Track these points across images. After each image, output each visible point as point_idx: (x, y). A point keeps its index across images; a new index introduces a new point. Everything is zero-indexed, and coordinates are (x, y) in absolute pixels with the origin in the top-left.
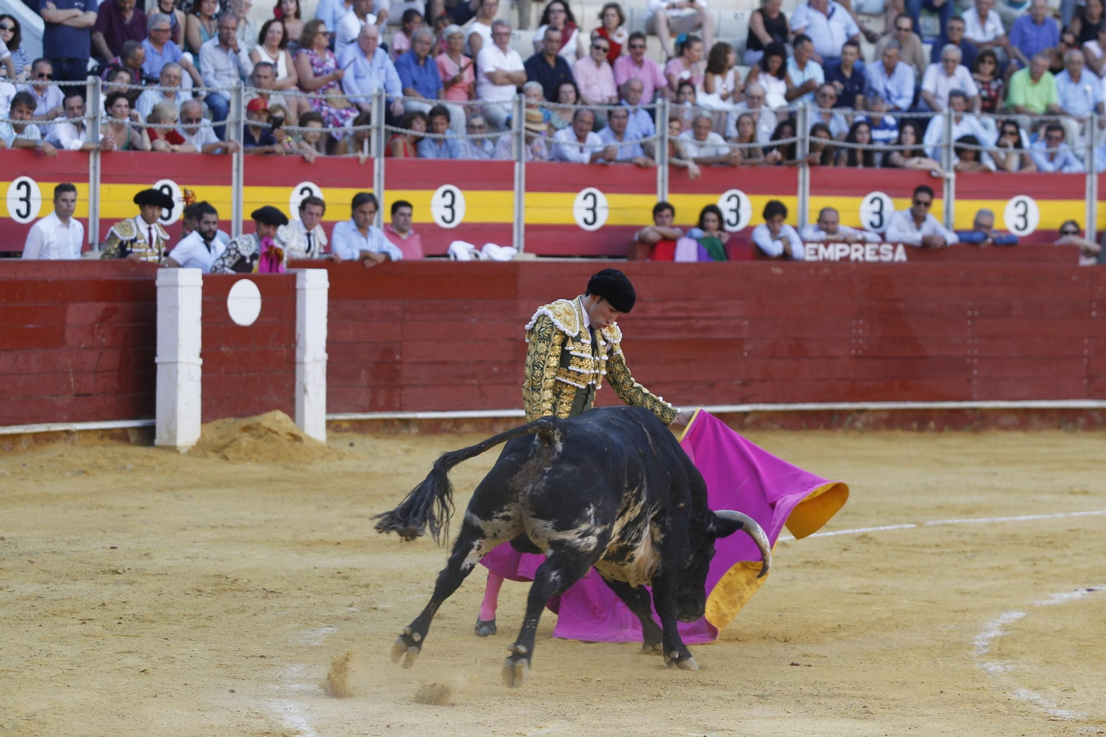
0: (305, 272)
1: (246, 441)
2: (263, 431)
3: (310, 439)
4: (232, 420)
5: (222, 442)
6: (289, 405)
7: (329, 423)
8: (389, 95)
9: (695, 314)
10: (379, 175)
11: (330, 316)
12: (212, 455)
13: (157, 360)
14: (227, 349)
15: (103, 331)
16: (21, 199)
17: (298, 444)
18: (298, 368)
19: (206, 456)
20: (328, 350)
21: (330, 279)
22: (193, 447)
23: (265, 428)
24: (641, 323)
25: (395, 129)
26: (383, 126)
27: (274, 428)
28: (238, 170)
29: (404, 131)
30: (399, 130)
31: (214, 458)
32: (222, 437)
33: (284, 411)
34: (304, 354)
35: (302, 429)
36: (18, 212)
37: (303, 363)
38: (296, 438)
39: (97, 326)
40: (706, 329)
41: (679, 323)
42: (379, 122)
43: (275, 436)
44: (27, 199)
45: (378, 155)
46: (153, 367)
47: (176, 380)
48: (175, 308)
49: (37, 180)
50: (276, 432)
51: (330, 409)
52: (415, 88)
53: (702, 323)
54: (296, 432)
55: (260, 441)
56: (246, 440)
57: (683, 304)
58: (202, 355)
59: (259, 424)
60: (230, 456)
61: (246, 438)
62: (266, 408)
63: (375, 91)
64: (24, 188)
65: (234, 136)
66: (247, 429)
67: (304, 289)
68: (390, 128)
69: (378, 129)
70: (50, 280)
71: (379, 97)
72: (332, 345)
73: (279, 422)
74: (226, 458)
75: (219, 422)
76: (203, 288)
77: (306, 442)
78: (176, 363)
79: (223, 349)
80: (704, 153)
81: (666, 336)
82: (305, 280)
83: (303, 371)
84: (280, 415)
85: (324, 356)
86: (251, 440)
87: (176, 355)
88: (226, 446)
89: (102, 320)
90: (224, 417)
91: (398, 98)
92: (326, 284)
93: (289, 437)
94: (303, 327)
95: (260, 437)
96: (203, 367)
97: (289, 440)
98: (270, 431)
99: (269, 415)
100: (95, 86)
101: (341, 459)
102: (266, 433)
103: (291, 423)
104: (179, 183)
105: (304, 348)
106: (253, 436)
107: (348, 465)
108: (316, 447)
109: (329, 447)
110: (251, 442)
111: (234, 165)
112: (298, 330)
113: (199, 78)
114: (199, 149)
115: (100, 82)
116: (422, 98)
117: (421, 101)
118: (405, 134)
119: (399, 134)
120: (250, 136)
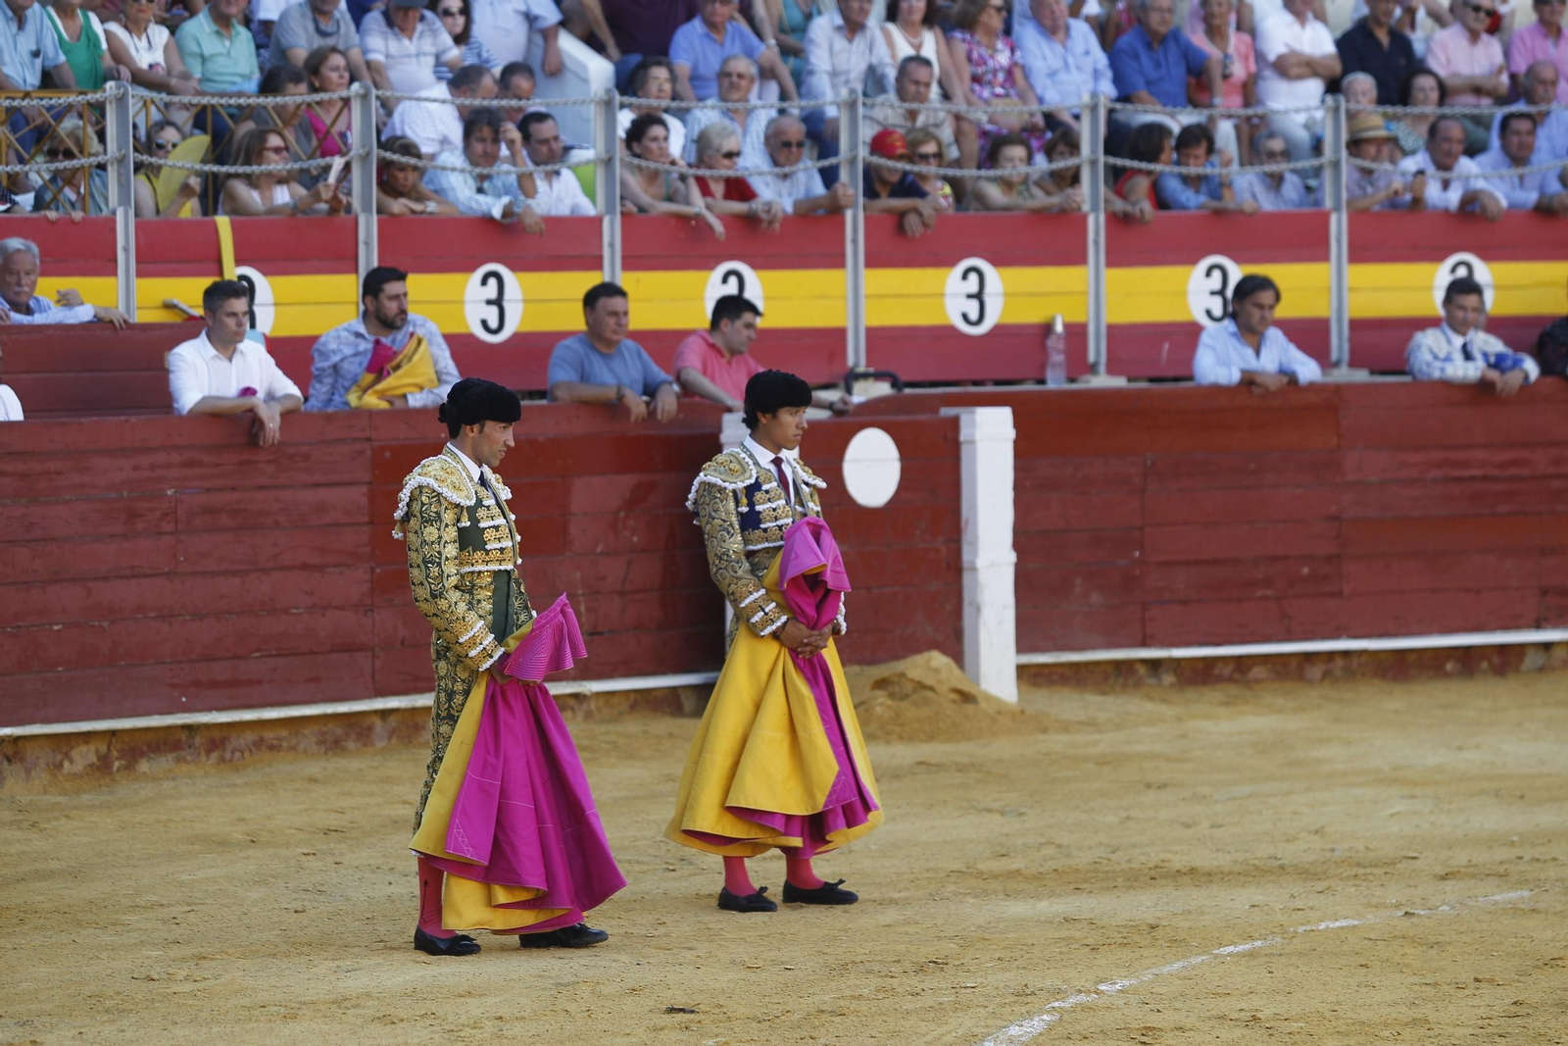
0: (974, 412)
1: (881, 704)
2: (909, 687)
3: (989, 698)
6: (953, 640)
7: (1022, 671)
10: (1096, 242)
11: (1018, 487)
15: (632, 522)
16: (489, 302)
17: (969, 708)
18: (967, 577)
20: (1017, 545)
21: (1018, 424)
23: (912, 681)
24: (1556, 484)
25: (1119, 162)
26: (1102, 158)
27: (929, 682)
28: (855, 241)
29: (1136, 165)
30: (1127, 163)
33: (945, 652)
34: (975, 553)
35: (976, 680)
36: (484, 323)
37: (974, 569)
38: (966, 697)
39: (622, 514)
42: (1094, 150)
43: (929, 694)
44: (498, 302)
45: (1094, 208)
49: (514, 267)
50: (931, 689)
51: (1022, 647)
52: (1150, 92)
54: (966, 687)
55: (904, 704)
59: (902, 675)
61: (881, 700)
62: (914, 647)
63: (1086, 98)
64: (492, 282)
65: (850, 183)
66: (881, 684)
67: (972, 442)
68: (1112, 160)
69: (1094, 163)
70: (541, 439)
71: (1094, 108)
72: (1024, 539)
73: (936, 671)
77: (983, 705)
82: (973, 424)
83: (976, 582)
84: (938, 659)
85: (1011, 557)
86: (889, 702)
89: (631, 504)
92: (1011, 434)
93: (954, 696)
94: (974, 507)
95: (905, 697)
97: (954, 701)
98: (921, 686)
99: (920, 659)
100: (608, 104)
101: (1044, 731)
102: (915, 691)
103: (957, 671)
104: (755, 266)
105: (974, 543)
106: (892, 696)
107: (1057, 742)
108: (1000, 709)
109: (1023, 712)
110: (889, 707)
111: (849, 233)
112: (965, 513)
113: (790, 84)
114: (788, 207)
115: (618, 98)
116: (1159, 107)
117: (1155, 112)
118: (1140, 170)
119: (1131, 171)
120: (874, 183)
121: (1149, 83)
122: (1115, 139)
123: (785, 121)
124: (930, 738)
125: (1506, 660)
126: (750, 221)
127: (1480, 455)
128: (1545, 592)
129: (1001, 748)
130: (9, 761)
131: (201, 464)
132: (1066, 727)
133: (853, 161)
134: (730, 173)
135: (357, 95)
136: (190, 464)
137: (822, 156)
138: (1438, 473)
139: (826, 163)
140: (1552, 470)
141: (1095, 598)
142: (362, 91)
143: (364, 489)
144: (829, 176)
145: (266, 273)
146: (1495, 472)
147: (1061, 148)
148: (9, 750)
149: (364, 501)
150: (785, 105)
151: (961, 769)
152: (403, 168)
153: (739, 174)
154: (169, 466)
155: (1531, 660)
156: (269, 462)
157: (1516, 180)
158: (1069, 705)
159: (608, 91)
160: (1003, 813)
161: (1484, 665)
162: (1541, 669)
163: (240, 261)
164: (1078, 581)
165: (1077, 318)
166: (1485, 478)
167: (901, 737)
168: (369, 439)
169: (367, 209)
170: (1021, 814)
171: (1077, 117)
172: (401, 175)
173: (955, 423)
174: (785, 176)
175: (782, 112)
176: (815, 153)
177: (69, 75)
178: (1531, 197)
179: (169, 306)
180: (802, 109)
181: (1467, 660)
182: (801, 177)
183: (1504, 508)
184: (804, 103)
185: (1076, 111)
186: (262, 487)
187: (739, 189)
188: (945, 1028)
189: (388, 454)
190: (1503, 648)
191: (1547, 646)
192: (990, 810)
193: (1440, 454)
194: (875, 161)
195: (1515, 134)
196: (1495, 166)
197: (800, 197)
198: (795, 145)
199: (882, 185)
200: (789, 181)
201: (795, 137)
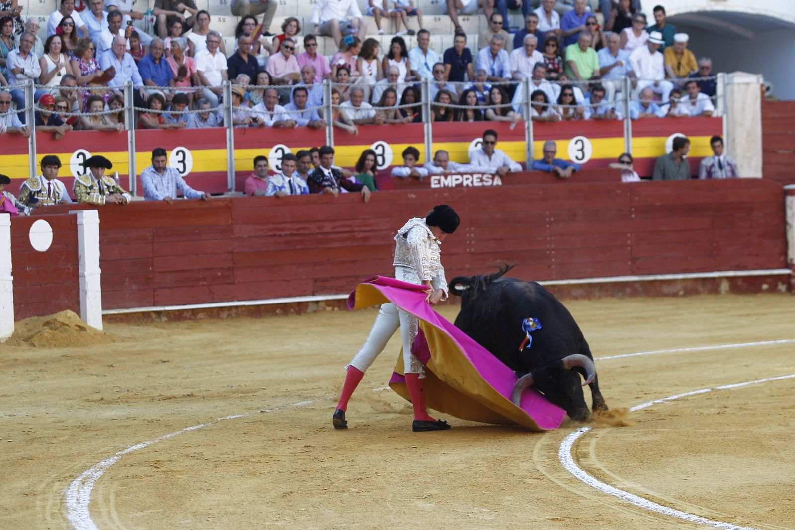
0: (83, 212)
1: (47, 332)
2: (58, 325)
3: (91, 328)
4: (36, 318)
5: (30, 334)
6: (76, 305)
7: (104, 317)
8: (135, 86)
9: (356, 229)
10: (131, 142)
11: (101, 242)
12: (23, 343)
14: (31, 268)
17: (83, 333)
18: (81, 279)
19: (19, 344)
20: (101, 266)
21: (100, 217)
22: (10, 338)
23: (59, 322)
24: (319, 237)
25: (140, 109)
27: (66, 322)
29: (146, 110)
30: (143, 109)
31: (25, 346)
32: (30, 331)
33: (73, 310)
34: (84, 270)
35: (86, 321)
37: (84, 276)
38: (82, 328)
40: (365, 239)
41: (346, 235)
42: (130, 105)
43: (67, 327)
45: (130, 128)
50: (67, 325)
51: (104, 308)
52: (153, 81)
53: (362, 235)
54: (82, 325)
55: (56, 332)
57: (348, 222)
58: (13, 274)
59: (55, 320)
60: (36, 344)
61: (46, 330)
62: (61, 309)
63: (126, 83)
65: (30, 119)
66: (46, 324)
67: (82, 224)
68: (137, 108)
69: (130, 110)
71: (129, 87)
72: (104, 263)
73: (69, 318)
74: (33, 345)
75: (27, 320)
76: (12, 227)
77: (89, 331)
79: (28, 269)
80: (359, 116)
81: (337, 245)
82: (83, 218)
83: (85, 281)
84: (70, 313)
85: (99, 271)
86: (50, 331)
88: (32, 337)
90: (31, 317)
91: (142, 87)
92: (98, 221)
93: (77, 328)
94: (83, 251)
95: (56, 329)
96: (14, 282)
97: (77, 330)
98: (63, 324)
99: (62, 313)
101: (114, 341)
102: (60, 327)
103: (78, 318)
105: (84, 266)
106: (51, 329)
107: (119, 346)
108: (96, 333)
109: (105, 334)
110: (50, 333)
111: (30, 139)
112: (80, 253)
113: (4, 79)
114: (5, 129)
116: (156, 87)
117: (155, 89)
118: (149, 113)
119: (143, 113)
120: (39, 119)
121: (153, 77)
122: (138, 100)
123: (3, 93)
124: (67, 345)
125: (300, 308)
127: (288, 226)
128: (316, 280)
129: (96, 349)
132: (123, 340)
133: (31, 110)
137: (18, 108)
138: (271, 233)
139: (20, 111)
140: (317, 231)
141: (134, 287)
144: (22, 117)
146: (295, 232)
147: (115, 102)
151: (80, 358)
155: (311, 308)
157: (300, 115)
158: (124, 331)
160: (97, 376)
161: (292, 310)
162: (315, 312)
164: (127, 280)
165: (124, 172)
166: (291, 235)
167: (55, 346)
170: (105, 376)
171: (122, 91)
173: (75, 217)
176: (15, 107)
178: (306, 121)
181: (285, 309)
182: (10, 116)
183: (299, 247)
184: (11, 88)
185: (122, 89)
188: (75, 463)
190: (299, 303)
191: (317, 302)
192: (92, 374)
193: (272, 226)
194: (40, 109)
195: (299, 96)
196: (292, 109)
197: (10, 125)
198: (8, 103)
199: (43, 119)
200: (5, 119)
201: (7, 100)
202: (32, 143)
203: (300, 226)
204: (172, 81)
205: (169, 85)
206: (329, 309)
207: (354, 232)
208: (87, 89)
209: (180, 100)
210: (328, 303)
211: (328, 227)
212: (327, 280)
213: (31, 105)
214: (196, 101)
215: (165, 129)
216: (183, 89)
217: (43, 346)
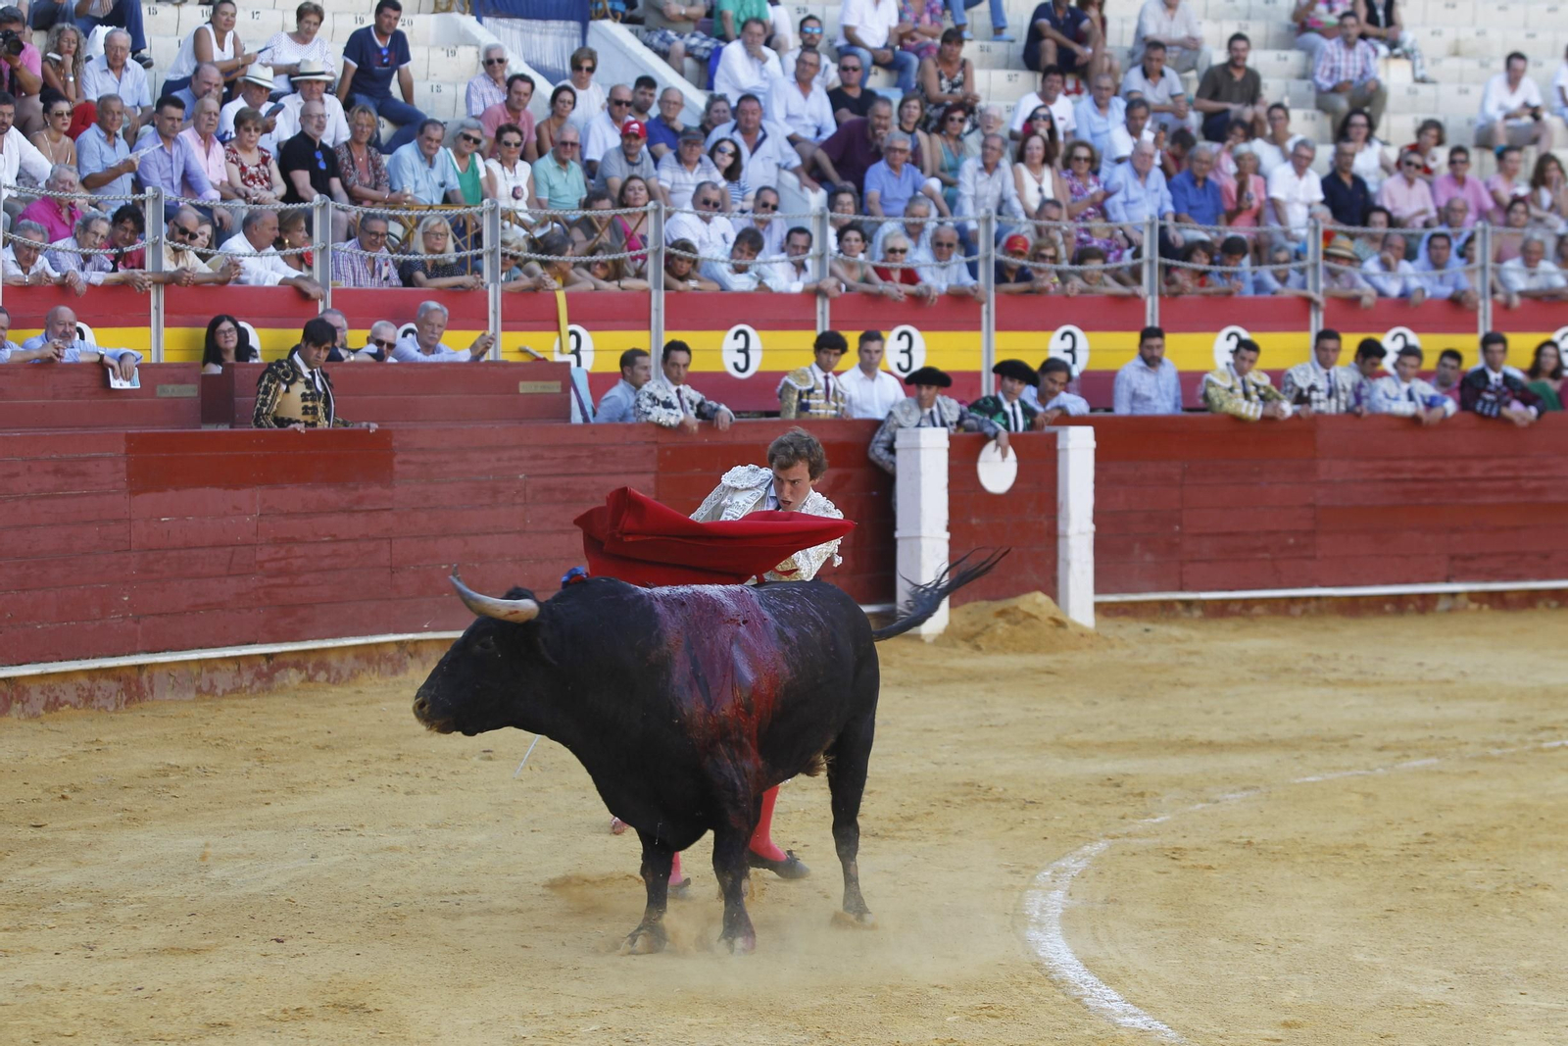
0: (1067, 430)
2: (1020, 616)
3: (1075, 625)
4: (984, 603)
5: (973, 629)
6: (1051, 584)
7: (1100, 609)
8: (1162, 223)
9: (1525, 474)
10: (1152, 315)
11: (1097, 481)
12: (961, 644)
13: (897, 535)
14: (978, 521)
16: (739, 351)
17: (1061, 631)
18: (1061, 542)
19: (955, 646)
20: (1096, 520)
21: (1097, 438)
22: (940, 635)
23: (1023, 612)
24: (1461, 485)
25: (1169, 261)
26: (1157, 259)
27: (1034, 612)
29: (1180, 263)
30: (1174, 262)
31: (964, 648)
32: (973, 624)
33: (1046, 593)
34: (1067, 525)
35: (1066, 612)
36: (736, 365)
37: (1066, 536)
38: (1059, 624)
40: (1538, 491)
41: (1507, 484)
42: (1151, 253)
43: (1034, 621)
44: (745, 351)
45: (1151, 293)
46: (892, 544)
47: (919, 557)
48: (916, 474)
49: (756, 328)
50: (1036, 617)
51: (1099, 588)
52: (1190, 215)
53: (1533, 484)
54: (1059, 617)
55: (1017, 628)
56: (1002, 627)
57: (1510, 462)
58: (949, 529)
59: (1016, 608)
60: (983, 646)
61: (1001, 625)
62: (1024, 589)
63: (1146, 218)
64: (742, 337)
65: (986, 273)
66: (1002, 613)
67: (1066, 450)
69: (1151, 262)
71: (1152, 225)
72: (1102, 516)
73: (1039, 605)
74: (978, 648)
75: (969, 606)
76: (950, 451)
77: (1071, 629)
78: (919, 537)
79: (974, 521)
80: (1533, 284)
81: (1490, 499)
82: (1067, 439)
83: (1067, 545)
84: (1040, 597)
85: (1092, 528)
86: (1007, 626)
87: (919, 528)
88: (978, 634)
90: (975, 600)
91: (1173, 225)
92: (1092, 444)
93: (1052, 623)
94: (1066, 493)
95: (1017, 623)
96: (951, 542)
97: (1051, 626)
98: (1029, 616)
99: (1028, 597)
100: (822, 217)
101: (1112, 647)
102: (1024, 619)
103: (1053, 606)
104: (920, 329)
105: (1067, 519)
106: (1009, 622)
107: (1120, 654)
108: (1083, 634)
109: (1098, 634)
110: (1006, 629)
111: (984, 308)
112: (1060, 498)
113: (945, 207)
114: (944, 287)
115: (829, 214)
116: (1196, 225)
117: (1194, 229)
118: (1183, 267)
119: (1177, 268)
120: (1002, 273)
121: (1191, 208)
122: (1166, 247)
123: (943, 230)
124: (1035, 651)
125: (1426, 603)
126: (917, 299)
127: (1410, 464)
128: (1453, 558)
129: (1083, 659)
130: (411, 656)
131: (542, 458)
133: (987, 258)
134: (905, 266)
135: (652, 210)
136: (534, 458)
137: (967, 255)
138: (1380, 476)
139: (970, 259)
140: (1458, 475)
141: (1148, 557)
142: (655, 207)
143: (652, 476)
144: (973, 270)
145: (589, 329)
146: (1421, 476)
148: (411, 649)
149: (652, 485)
150: (942, 220)
151: (1053, 672)
152: (681, 259)
153: (910, 266)
154: (521, 459)
155: (1442, 605)
156: (588, 457)
157: (1437, 279)
158: (1131, 628)
159: (822, 209)
160: (1083, 703)
161: (1411, 607)
162: (1450, 610)
163: (571, 321)
164: (1137, 546)
166: (1415, 480)
167: (1014, 650)
168: (656, 443)
169: (657, 287)
170: (1095, 703)
171: (1140, 231)
172: (679, 263)
173: (1054, 437)
174: (943, 267)
175: (941, 224)
176: (963, 252)
177: (460, 197)
178: (1447, 291)
179: (523, 351)
180: (955, 222)
181: (1400, 603)
182: (955, 268)
183: (1426, 501)
184: (955, 218)
185: (1139, 228)
186: (583, 474)
187: (910, 276)
189: (669, 453)
190: (1423, 596)
191: (1453, 595)
193: (1382, 464)
194: (1002, 257)
195: (1436, 247)
196: (1424, 269)
197: (953, 282)
198: (950, 245)
199: (1008, 274)
200: (945, 271)
201: (950, 241)
202: (988, 313)
203: (1429, 465)
204: (1222, 217)
205: (1217, 223)
206: (1473, 606)
207: (1520, 478)
208: (1082, 225)
209: (1233, 248)
210: (1473, 596)
211: (1476, 469)
212: (1470, 558)
213: (988, 249)
214: (1261, 251)
215: (1207, 295)
216: (1242, 230)
217: (994, 650)
